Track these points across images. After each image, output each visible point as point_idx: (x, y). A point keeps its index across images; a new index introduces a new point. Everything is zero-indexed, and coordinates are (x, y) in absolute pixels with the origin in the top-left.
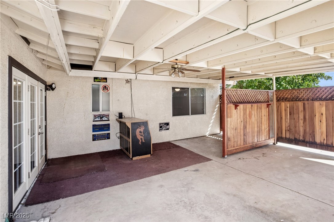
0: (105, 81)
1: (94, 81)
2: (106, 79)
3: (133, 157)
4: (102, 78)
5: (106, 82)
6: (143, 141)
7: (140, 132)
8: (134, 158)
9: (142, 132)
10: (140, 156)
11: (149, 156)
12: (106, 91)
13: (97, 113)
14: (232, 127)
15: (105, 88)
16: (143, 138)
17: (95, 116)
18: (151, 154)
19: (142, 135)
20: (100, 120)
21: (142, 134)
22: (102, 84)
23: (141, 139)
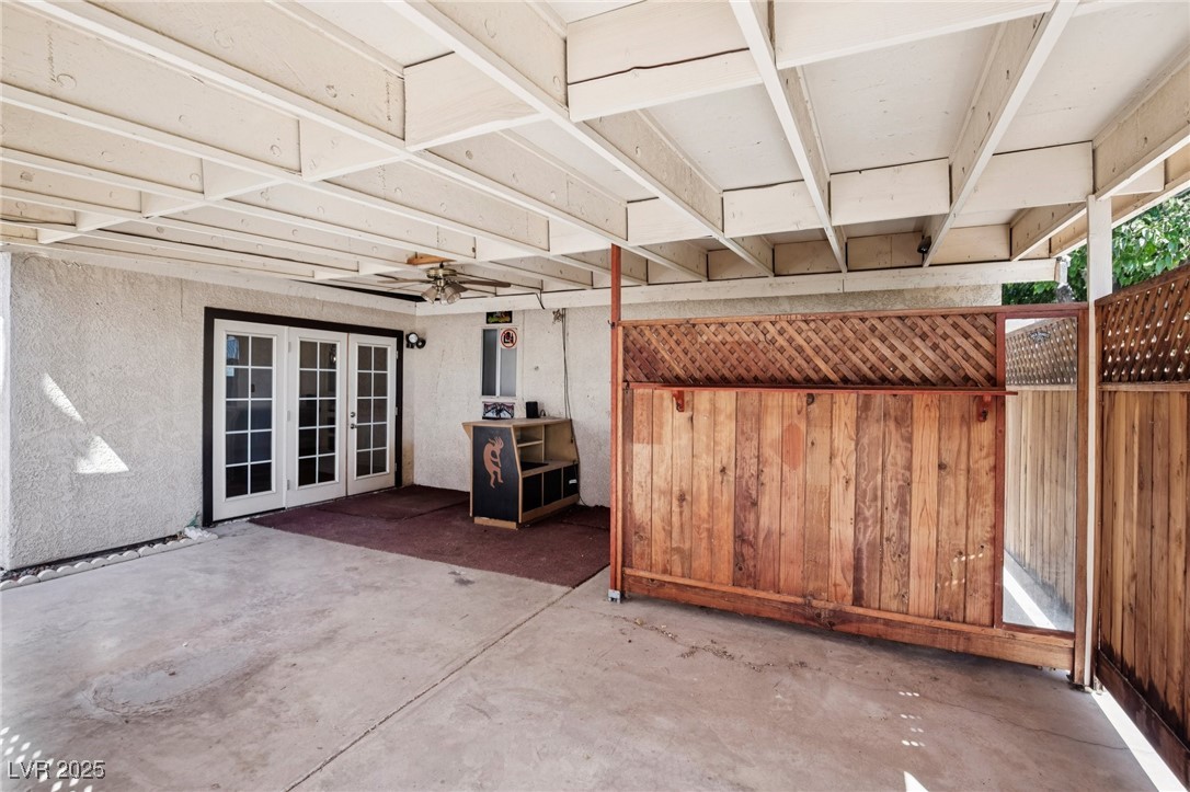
0: (508, 319)
1: (488, 322)
2: (509, 314)
3: (474, 515)
4: (501, 313)
5: (511, 322)
6: (500, 481)
7: (493, 454)
8: (479, 520)
9: (498, 453)
10: (490, 518)
11: (512, 525)
12: (510, 345)
13: (490, 400)
14: (659, 482)
15: (508, 337)
16: (499, 471)
17: (486, 406)
18: (517, 521)
19: (496, 464)
20: (495, 416)
21: (498, 460)
22: (502, 327)
23: (495, 473)
